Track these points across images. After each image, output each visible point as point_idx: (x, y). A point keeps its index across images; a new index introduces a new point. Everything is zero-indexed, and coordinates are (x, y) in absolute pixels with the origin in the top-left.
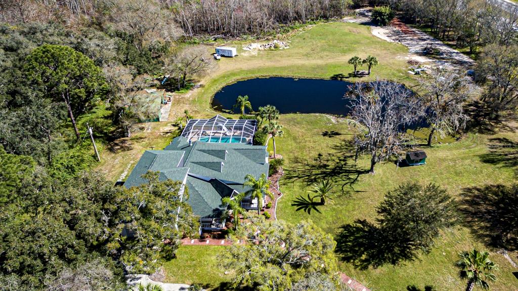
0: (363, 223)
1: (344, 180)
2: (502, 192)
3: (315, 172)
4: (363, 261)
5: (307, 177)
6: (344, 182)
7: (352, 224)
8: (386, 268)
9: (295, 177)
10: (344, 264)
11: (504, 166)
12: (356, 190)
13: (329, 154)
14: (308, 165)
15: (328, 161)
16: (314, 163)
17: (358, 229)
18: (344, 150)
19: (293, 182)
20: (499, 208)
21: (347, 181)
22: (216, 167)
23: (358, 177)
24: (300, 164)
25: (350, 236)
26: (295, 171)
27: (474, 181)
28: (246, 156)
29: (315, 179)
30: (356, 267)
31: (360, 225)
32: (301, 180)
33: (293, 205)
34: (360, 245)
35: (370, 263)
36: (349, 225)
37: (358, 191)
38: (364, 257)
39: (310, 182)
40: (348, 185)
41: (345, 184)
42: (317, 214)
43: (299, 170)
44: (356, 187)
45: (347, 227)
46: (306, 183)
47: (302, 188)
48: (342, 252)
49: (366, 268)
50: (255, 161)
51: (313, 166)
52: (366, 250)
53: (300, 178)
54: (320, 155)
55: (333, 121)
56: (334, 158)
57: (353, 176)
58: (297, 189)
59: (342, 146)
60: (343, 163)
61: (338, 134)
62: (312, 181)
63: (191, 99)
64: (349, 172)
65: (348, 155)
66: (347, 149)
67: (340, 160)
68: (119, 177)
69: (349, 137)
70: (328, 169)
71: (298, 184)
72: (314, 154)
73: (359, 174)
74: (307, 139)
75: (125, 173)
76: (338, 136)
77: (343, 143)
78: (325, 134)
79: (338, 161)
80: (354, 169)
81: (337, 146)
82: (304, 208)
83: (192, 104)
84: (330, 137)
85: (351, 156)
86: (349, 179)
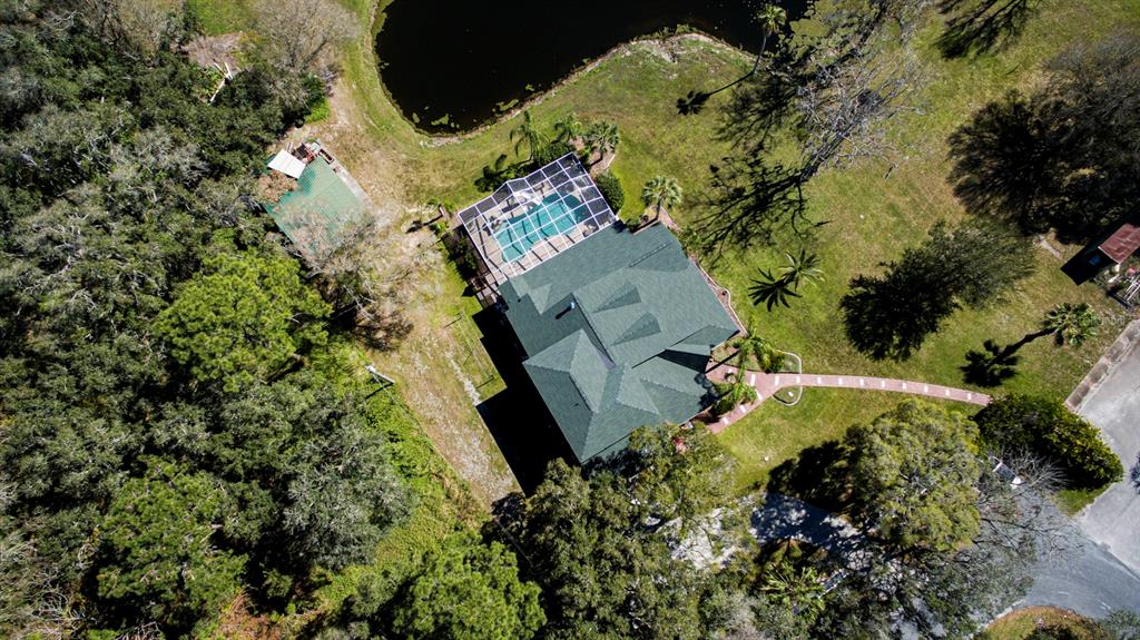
0: (861, 282)
1: (786, 211)
2: (999, 120)
3: (734, 214)
4: (897, 347)
5: (730, 233)
6: (787, 216)
8: (930, 342)
9: (714, 242)
10: (882, 364)
11: (978, 53)
12: (815, 222)
13: (725, 159)
14: (712, 204)
15: (733, 177)
16: (716, 193)
17: (863, 298)
18: (738, 135)
19: (720, 256)
20: (1005, 156)
21: (792, 210)
22: (649, 327)
23: (800, 191)
24: (700, 208)
25: (860, 315)
26: (705, 230)
27: (958, 112)
28: (656, 269)
29: (744, 229)
30: (896, 358)
31: (860, 289)
32: (727, 239)
33: (755, 304)
34: (881, 323)
35: (909, 345)
36: (847, 297)
37: (819, 224)
38: (896, 340)
39: (741, 240)
40: (797, 220)
41: (793, 218)
42: (799, 302)
43: (709, 221)
44: (813, 216)
45: (847, 302)
46: (738, 247)
47: (740, 258)
48: (869, 346)
49: (906, 355)
50: (673, 269)
51: (722, 202)
52: (892, 328)
53: (723, 237)
54: (714, 169)
55: (667, 57)
56: (737, 165)
57: (792, 196)
58: (738, 268)
59: (729, 126)
60: (759, 170)
61: (706, 97)
62: (744, 236)
63: (361, 129)
64: (781, 187)
65: (752, 144)
66: (741, 130)
67: (751, 165)
68: (466, 397)
69: (726, 97)
70: (747, 197)
71: (730, 255)
72: (703, 172)
73: (798, 185)
74: (667, 139)
75: (468, 384)
76: (707, 104)
77: (726, 116)
78: (683, 108)
79: (749, 170)
80: (784, 177)
81: (722, 130)
82: (774, 299)
83: (380, 144)
84: (696, 111)
85: (761, 146)
86: (791, 203)
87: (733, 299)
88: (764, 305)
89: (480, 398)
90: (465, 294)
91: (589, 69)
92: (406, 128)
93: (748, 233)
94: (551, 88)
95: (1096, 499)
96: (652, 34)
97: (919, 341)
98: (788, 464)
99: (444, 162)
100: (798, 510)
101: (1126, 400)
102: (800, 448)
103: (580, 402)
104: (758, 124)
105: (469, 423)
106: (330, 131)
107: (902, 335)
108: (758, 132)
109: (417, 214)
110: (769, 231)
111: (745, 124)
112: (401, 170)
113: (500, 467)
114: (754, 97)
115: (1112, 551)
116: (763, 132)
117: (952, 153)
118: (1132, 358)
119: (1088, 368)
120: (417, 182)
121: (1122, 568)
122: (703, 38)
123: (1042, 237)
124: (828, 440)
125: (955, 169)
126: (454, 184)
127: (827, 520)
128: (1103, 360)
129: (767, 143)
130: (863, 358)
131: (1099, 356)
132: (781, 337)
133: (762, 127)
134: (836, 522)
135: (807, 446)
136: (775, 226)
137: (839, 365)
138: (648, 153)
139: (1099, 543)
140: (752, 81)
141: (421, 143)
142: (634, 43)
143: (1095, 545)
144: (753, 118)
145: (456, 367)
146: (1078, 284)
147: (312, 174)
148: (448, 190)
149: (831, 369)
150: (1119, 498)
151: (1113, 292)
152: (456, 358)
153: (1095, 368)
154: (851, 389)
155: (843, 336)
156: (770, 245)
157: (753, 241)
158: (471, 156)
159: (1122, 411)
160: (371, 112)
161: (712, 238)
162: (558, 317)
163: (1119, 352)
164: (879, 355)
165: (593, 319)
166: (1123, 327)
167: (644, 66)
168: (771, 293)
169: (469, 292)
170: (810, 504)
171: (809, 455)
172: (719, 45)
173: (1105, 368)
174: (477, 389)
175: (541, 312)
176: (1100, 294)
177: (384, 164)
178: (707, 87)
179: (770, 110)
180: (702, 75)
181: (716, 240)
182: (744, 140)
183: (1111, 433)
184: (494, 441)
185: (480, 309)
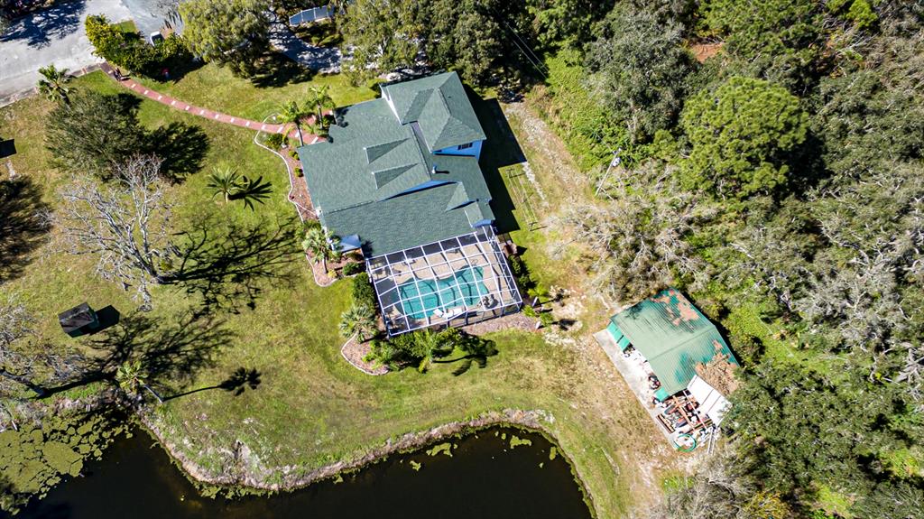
1: (205, 252)
3: (252, 261)
4: (175, 132)
5: (263, 245)
6: (205, 247)
7: (189, 176)
9: (282, 240)
10: (195, 123)
12: (185, 236)
13: (237, 313)
15: (237, 294)
16: (261, 282)
17: (180, 170)
18: (211, 334)
19: (281, 227)
21: (199, 251)
23: (183, 266)
24: (281, 273)
25: (190, 159)
26: (285, 252)
29: (250, 246)
30: (182, 125)
31: (179, 176)
32: (270, 239)
33: (269, 184)
34: (178, 150)
35: (167, 131)
36: (192, 173)
37: (183, 233)
38: (174, 136)
39: (257, 237)
40: (198, 242)
41: (202, 244)
43: (278, 259)
45: (195, 169)
46: (262, 232)
47: (265, 222)
48: (197, 138)
49: (173, 125)
51: (259, 274)
52: (172, 145)
53: (273, 241)
54: (252, 306)
55: (246, 452)
56: (228, 305)
57: (193, 263)
58: (272, 215)
59: (216, 346)
60: (210, 295)
61: (227, 386)
62: (254, 238)
63: (622, 452)
64: (198, 274)
65: (203, 321)
66: (206, 339)
67: (215, 301)
68: (535, 171)
69: (205, 378)
70: (234, 272)
71: (273, 227)
72: (263, 305)
73: (182, 271)
74: (285, 349)
75: (532, 178)
76: (226, 377)
77: (214, 358)
78: (254, 378)
79: (219, 297)
80: (189, 282)
81: (224, 343)
82: (252, 185)
83: (601, 427)
84: (242, 371)
85: (196, 317)
86: (197, 257)
87: (287, 193)
88: (264, 182)
89: (523, 166)
90: (525, 249)
91: (338, 466)
92: (568, 444)
93: (248, 241)
94: (389, 454)
97: (157, 132)
98: (297, 82)
99: (529, 387)
100: (302, 58)
102: (284, 89)
104: (188, 339)
105: (534, 152)
106: (661, 459)
107: (167, 138)
108: (191, 332)
109: (564, 337)
110: (230, 238)
111: (199, 343)
112: (578, 390)
113: (514, 120)
114: (176, 371)
116: (186, 330)
117: (27, 263)
120: (561, 371)
122: (192, 469)
123: (10, 179)
124: (262, 89)
125: (37, 248)
126: (521, 359)
127: (286, 50)
129: (189, 317)
130: (205, 130)
132: (261, 158)
133: (183, 336)
134: (282, 48)
135: (279, 89)
136: (221, 241)
137: (227, 131)
138: (310, 339)
140: (168, 389)
141: (552, 419)
142: (274, 487)
143: (127, 7)
144: (189, 347)
145: (541, 193)
146: (14, 141)
148: (528, 354)
149: (235, 129)
152: (539, 200)
154: (227, 114)
155: (212, 148)
156: (234, 227)
157: (247, 234)
158: (498, 385)
160: (610, 475)
161: (282, 244)
162: (447, 172)
164: (193, 130)
165: (419, 159)
167: (276, 444)
168: (254, 191)
169: (521, 250)
170: (294, 61)
171: (280, 83)
172: (178, 455)
174: (524, 173)
175: (461, 183)
177: (597, 401)
178: (220, 394)
179: (166, 352)
180: (217, 412)
181: (279, 241)
182: (209, 327)
184: (516, 137)
185: (512, 234)
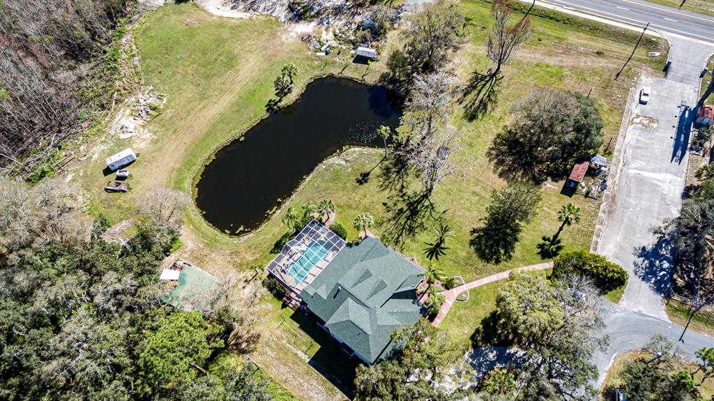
0: (474, 231)
1: (426, 211)
2: (504, 140)
3: (402, 221)
4: (504, 255)
5: (404, 230)
6: (428, 213)
7: (472, 238)
8: (518, 246)
9: (398, 238)
10: (501, 265)
11: (483, 115)
12: (442, 211)
13: (388, 198)
14: (390, 220)
15: (395, 205)
16: (390, 215)
17: (479, 237)
18: (390, 185)
19: (404, 243)
20: (514, 154)
21: (429, 210)
22: (382, 285)
23: (429, 200)
24: (385, 224)
25: (481, 246)
26: (391, 233)
27: (485, 142)
28: (374, 258)
29: (410, 226)
30: (506, 260)
31: (476, 234)
32: (404, 235)
33: (430, 259)
34: (492, 246)
35: (509, 252)
36: (471, 241)
37: (444, 212)
38: (502, 251)
39: (411, 232)
40: (433, 213)
41: (431, 213)
42: (450, 251)
43: (392, 229)
44: (440, 208)
45: (472, 243)
46: (410, 236)
47: (413, 240)
48: (491, 259)
49: (510, 257)
50: (382, 255)
51: (394, 218)
52: (498, 246)
53: (401, 234)
54: (385, 204)
55: (343, 163)
56: (395, 199)
57: (427, 203)
58: (414, 246)
59: (384, 183)
60: (406, 198)
61: (368, 174)
62: (411, 230)
63: (202, 246)
64: (419, 202)
65: (398, 187)
66: (390, 183)
67: (401, 197)
68: (301, 360)
69: (378, 171)
70: (405, 212)
71: (408, 241)
72: (381, 208)
73: (427, 198)
74: (357, 199)
75: (299, 353)
76: (370, 176)
77: (381, 179)
78: (360, 182)
79: (402, 199)
80: (419, 197)
81: (382, 186)
82: (437, 253)
83: (213, 250)
84: (366, 182)
85: (403, 187)
86: (427, 207)
87: (418, 261)
88: (434, 258)
89: (309, 358)
90: (282, 308)
91: (307, 180)
92: (224, 238)
93: (413, 228)
94: (292, 195)
95: (625, 291)
96: (332, 155)
97: (513, 248)
98: (477, 331)
99: (250, 247)
100: (492, 352)
101: (616, 241)
102: (480, 321)
103: (360, 332)
104: (397, 178)
105: (307, 373)
106: (185, 252)
107: (504, 248)
108: (398, 181)
109: (244, 277)
110: (422, 223)
111: (391, 180)
112: (229, 258)
113: (332, 390)
114: (391, 166)
115: (643, 313)
116: (401, 180)
117: (490, 160)
118: (610, 221)
119: (592, 232)
120: (239, 261)
121: (652, 319)
122: (357, 149)
123: (546, 183)
124: (492, 311)
125: (495, 167)
126: (259, 256)
127: (508, 351)
128: (597, 227)
129: (405, 184)
130: (491, 266)
131: (595, 225)
132: (448, 270)
133: (400, 178)
134: (512, 351)
135: (483, 318)
136: (424, 220)
137: (481, 273)
138: (350, 208)
139: (636, 311)
140: (387, 160)
141: (235, 242)
142: (325, 162)
143: (635, 313)
144: (394, 176)
145: (290, 346)
146: (570, 197)
147: (184, 275)
148: (256, 260)
149: (478, 277)
150: (635, 286)
151: (587, 195)
152: (289, 342)
153: (595, 231)
154: (492, 283)
155: (477, 259)
156: (425, 229)
157: (416, 230)
158: (263, 240)
159: (616, 246)
160: (204, 236)
161: (396, 236)
162: (335, 297)
163: (603, 220)
164: (498, 262)
165: (352, 291)
166: (599, 208)
167: (334, 170)
168: (435, 251)
169: (284, 306)
170: (496, 346)
171: (485, 322)
172: (366, 149)
173: (600, 230)
174: (305, 353)
175: (325, 298)
176: (582, 198)
177: (219, 259)
178: (367, 170)
179: (400, 170)
180: (363, 165)
181: (399, 236)
182: (393, 187)
183: (617, 258)
184: (324, 378)
185: (293, 312)
